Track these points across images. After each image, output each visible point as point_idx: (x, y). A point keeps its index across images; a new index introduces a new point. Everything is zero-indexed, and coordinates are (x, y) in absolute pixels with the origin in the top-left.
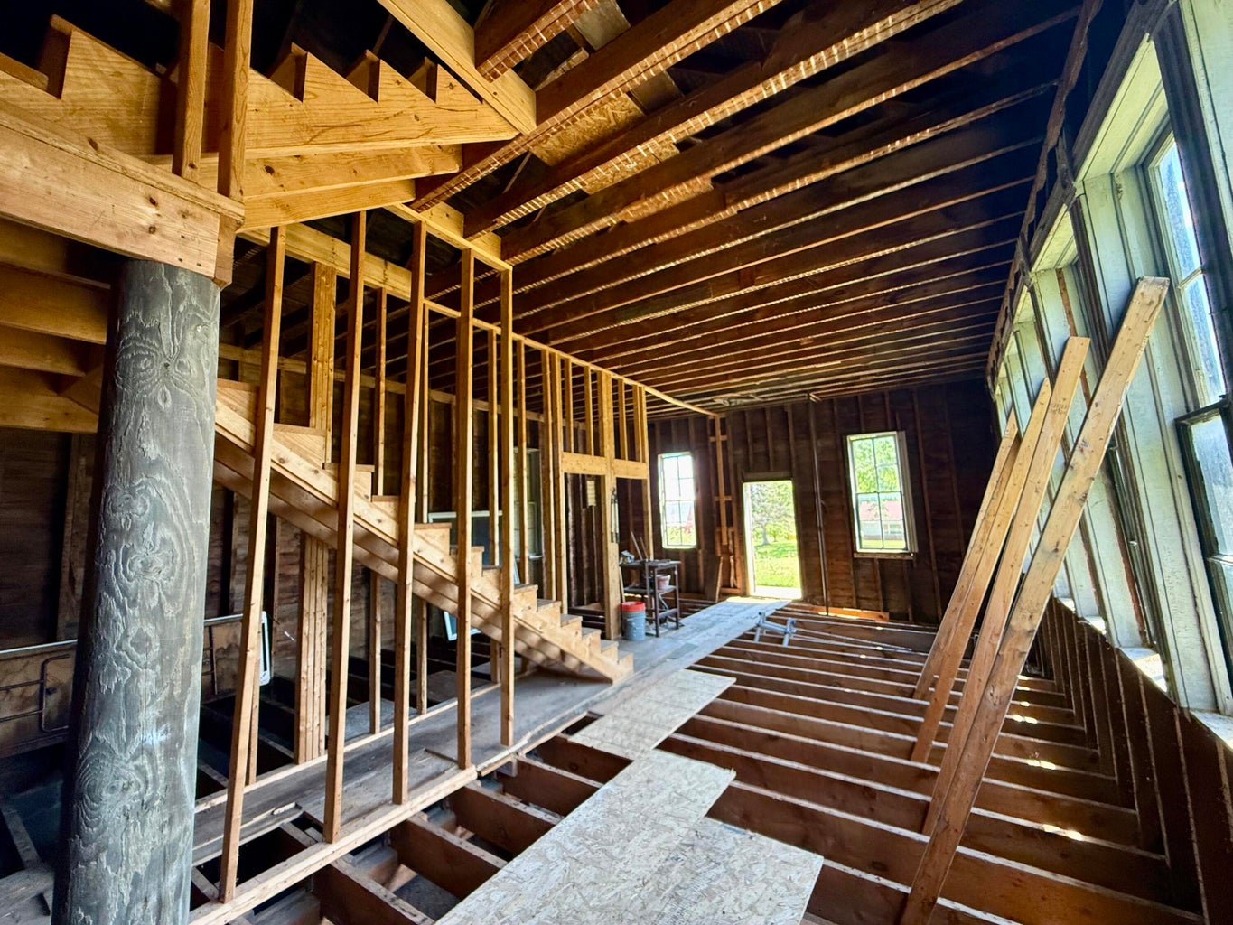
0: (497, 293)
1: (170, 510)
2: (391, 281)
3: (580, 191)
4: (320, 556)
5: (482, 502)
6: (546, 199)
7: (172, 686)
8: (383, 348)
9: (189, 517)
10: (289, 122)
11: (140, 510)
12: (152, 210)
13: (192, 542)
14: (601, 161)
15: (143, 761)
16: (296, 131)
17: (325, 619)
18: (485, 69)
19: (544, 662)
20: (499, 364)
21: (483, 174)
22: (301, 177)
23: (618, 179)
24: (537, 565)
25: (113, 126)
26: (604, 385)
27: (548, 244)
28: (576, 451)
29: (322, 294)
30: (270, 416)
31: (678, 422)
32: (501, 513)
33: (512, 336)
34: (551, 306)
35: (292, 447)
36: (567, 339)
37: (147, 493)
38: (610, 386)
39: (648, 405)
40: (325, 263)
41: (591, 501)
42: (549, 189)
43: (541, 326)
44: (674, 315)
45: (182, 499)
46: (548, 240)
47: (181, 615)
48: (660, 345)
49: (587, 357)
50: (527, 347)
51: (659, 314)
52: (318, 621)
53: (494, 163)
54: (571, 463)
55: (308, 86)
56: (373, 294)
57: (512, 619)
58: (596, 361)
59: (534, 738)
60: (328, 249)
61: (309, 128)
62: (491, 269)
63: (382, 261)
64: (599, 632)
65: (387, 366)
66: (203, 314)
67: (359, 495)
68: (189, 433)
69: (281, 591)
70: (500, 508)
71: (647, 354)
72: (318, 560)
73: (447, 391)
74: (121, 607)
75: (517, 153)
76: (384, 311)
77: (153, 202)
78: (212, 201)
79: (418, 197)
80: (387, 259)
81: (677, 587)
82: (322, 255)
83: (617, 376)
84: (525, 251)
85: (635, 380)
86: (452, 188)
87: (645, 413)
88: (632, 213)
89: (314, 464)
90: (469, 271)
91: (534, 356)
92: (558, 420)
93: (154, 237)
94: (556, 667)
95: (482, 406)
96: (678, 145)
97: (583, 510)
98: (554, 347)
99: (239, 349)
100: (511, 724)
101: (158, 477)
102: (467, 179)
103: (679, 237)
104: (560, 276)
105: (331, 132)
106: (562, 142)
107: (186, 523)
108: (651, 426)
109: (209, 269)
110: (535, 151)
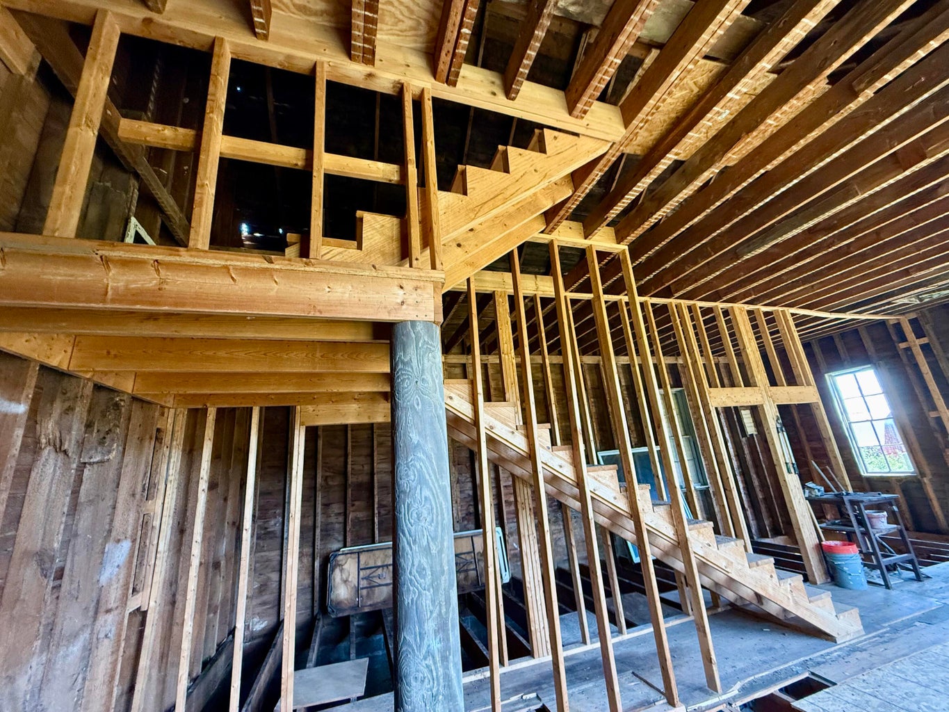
0: (620, 270)
1: (428, 477)
2: (542, 288)
3: (676, 161)
4: (526, 492)
5: (641, 440)
6: (646, 182)
7: (440, 606)
8: (543, 335)
9: (437, 481)
10: (462, 212)
11: (412, 477)
12: (401, 292)
13: (441, 498)
14: (690, 127)
15: (429, 661)
16: (467, 215)
17: (536, 540)
18: (576, 113)
19: (736, 600)
20: (631, 324)
21: (590, 187)
22: (476, 243)
23: (713, 133)
24: (705, 494)
25: (383, 254)
26: (739, 318)
27: (655, 216)
28: (723, 386)
29: (501, 310)
30: (481, 398)
31: (843, 335)
32: (659, 448)
33: (639, 299)
34: (667, 266)
35: (496, 417)
36: (689, 288)
37: (415, 467)
38: (747, 318)
39: (797, 326)
40: (499, 290)
41: (750, 429)
42: (646, 173)
43: (663, 284)
44: (810, 229)
45: (433, 469)
46: (654, 214)
47: (440, 552)
48: (799, 264)
49: (716, 297)
50: (653, 305)
51: (789, 235)
52: (532, 542)
53: (597, 175)
54: (720, 398)
55: (469, 186)
56: (530, 300)
57: (692, 556)
58: (725, 299)
59: (745, 691)
60: (501, 280)
61: (473, 210)
62: (611, 253)
63: (533, 276)
64: (801, 577)
65: (548, 347)
66: (431, 345)
67: (543, 447)
68: (432, 424)
69: (508, 513)
70: (657, 444)
71: (784, 277)
72: (525, 494)
73: (594, 354)
74: (409, 544)
75: (614, 159)
76: (540, 309)
77: (402, 288)
78: (428, 275)
79: (548, 224)
80: (536, 274)
81: (902, 527)
82: (497, 286)
83: (751, 307)
84: (636, 230)
85: (775, 305)
86: (570, 208)
87: (796, 335)
88: (733, 157)
89: (511, 427)
90: (593, 261)
91: (661, 311)
92: (697, 359)
93: (404, 307)
94: (752, 608)
95: (624, 360)
96: (772, 71)
97: (744, 440)
98: (677, 298)
99: (465, 356)
100: (715, 668)
101: (419, 455)
102: (579, 196)
103: (797, 153)
104: (671, 238)
105: (486, 206)
106: (651, 131)
107: (436, 485)
108: (806, 346)
109: (431, 317)
110: (628, 150)
